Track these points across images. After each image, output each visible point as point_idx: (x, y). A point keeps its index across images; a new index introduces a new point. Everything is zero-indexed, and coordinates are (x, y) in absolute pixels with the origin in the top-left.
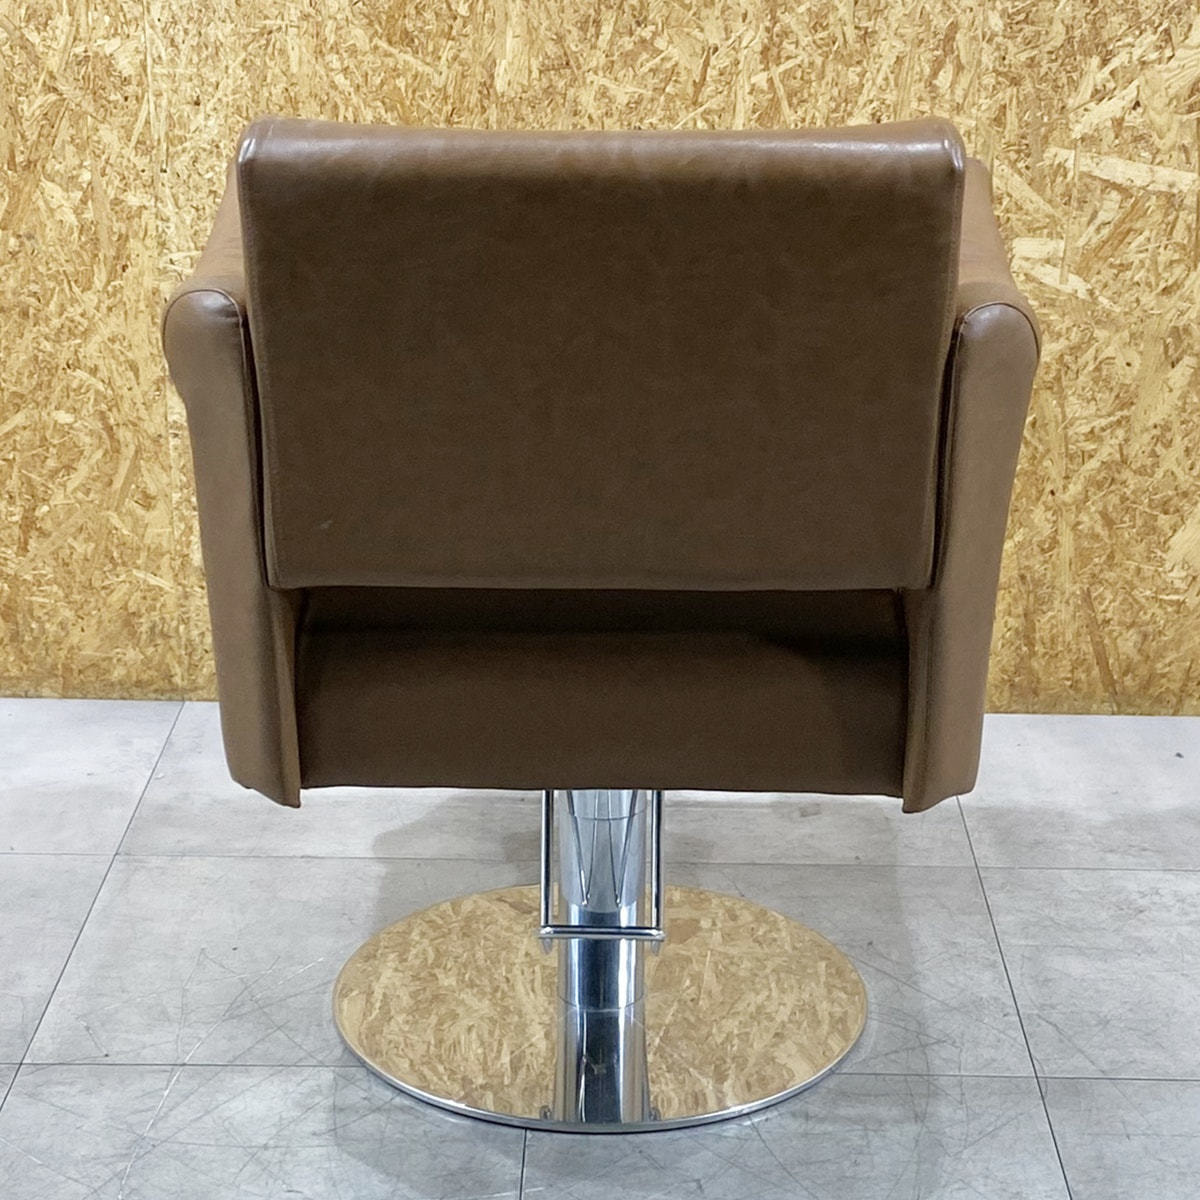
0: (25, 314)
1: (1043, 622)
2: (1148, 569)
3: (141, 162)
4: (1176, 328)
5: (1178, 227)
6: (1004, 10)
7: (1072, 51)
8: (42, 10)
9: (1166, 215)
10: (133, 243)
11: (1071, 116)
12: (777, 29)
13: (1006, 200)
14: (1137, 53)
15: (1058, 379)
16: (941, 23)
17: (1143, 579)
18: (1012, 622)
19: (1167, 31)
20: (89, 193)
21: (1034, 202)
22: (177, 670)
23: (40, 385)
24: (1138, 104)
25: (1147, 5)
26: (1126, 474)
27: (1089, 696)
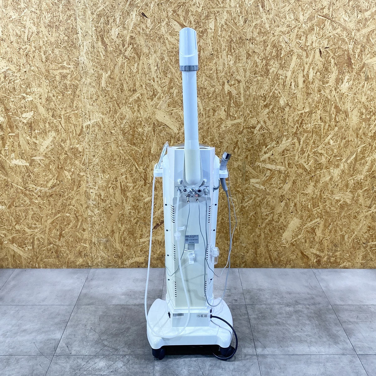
0: (60, 195)
1: (259, 251)
2: (279, 240)
3: (83, 167)
4: (282, 195)
5: (282, 176)
6: (247, 138)
7: (260, 145)
8: (64, 139)
9: (279, 174)
10: (81, 182)
11: (260, 157)
12: (204, 141)
13: (248, 172)
14: (272, 145)
15: (260, 205)
16: (235, 140)
17: (278, 242)
18: (252, 250)
19: (278, 141)
20: (73, 173)
21: (254, 172)
22: (90, 262)
23: (63, 209)
24: (273, 154)
25: (274, 137)
26: (273, 222)
27: (268, 265)
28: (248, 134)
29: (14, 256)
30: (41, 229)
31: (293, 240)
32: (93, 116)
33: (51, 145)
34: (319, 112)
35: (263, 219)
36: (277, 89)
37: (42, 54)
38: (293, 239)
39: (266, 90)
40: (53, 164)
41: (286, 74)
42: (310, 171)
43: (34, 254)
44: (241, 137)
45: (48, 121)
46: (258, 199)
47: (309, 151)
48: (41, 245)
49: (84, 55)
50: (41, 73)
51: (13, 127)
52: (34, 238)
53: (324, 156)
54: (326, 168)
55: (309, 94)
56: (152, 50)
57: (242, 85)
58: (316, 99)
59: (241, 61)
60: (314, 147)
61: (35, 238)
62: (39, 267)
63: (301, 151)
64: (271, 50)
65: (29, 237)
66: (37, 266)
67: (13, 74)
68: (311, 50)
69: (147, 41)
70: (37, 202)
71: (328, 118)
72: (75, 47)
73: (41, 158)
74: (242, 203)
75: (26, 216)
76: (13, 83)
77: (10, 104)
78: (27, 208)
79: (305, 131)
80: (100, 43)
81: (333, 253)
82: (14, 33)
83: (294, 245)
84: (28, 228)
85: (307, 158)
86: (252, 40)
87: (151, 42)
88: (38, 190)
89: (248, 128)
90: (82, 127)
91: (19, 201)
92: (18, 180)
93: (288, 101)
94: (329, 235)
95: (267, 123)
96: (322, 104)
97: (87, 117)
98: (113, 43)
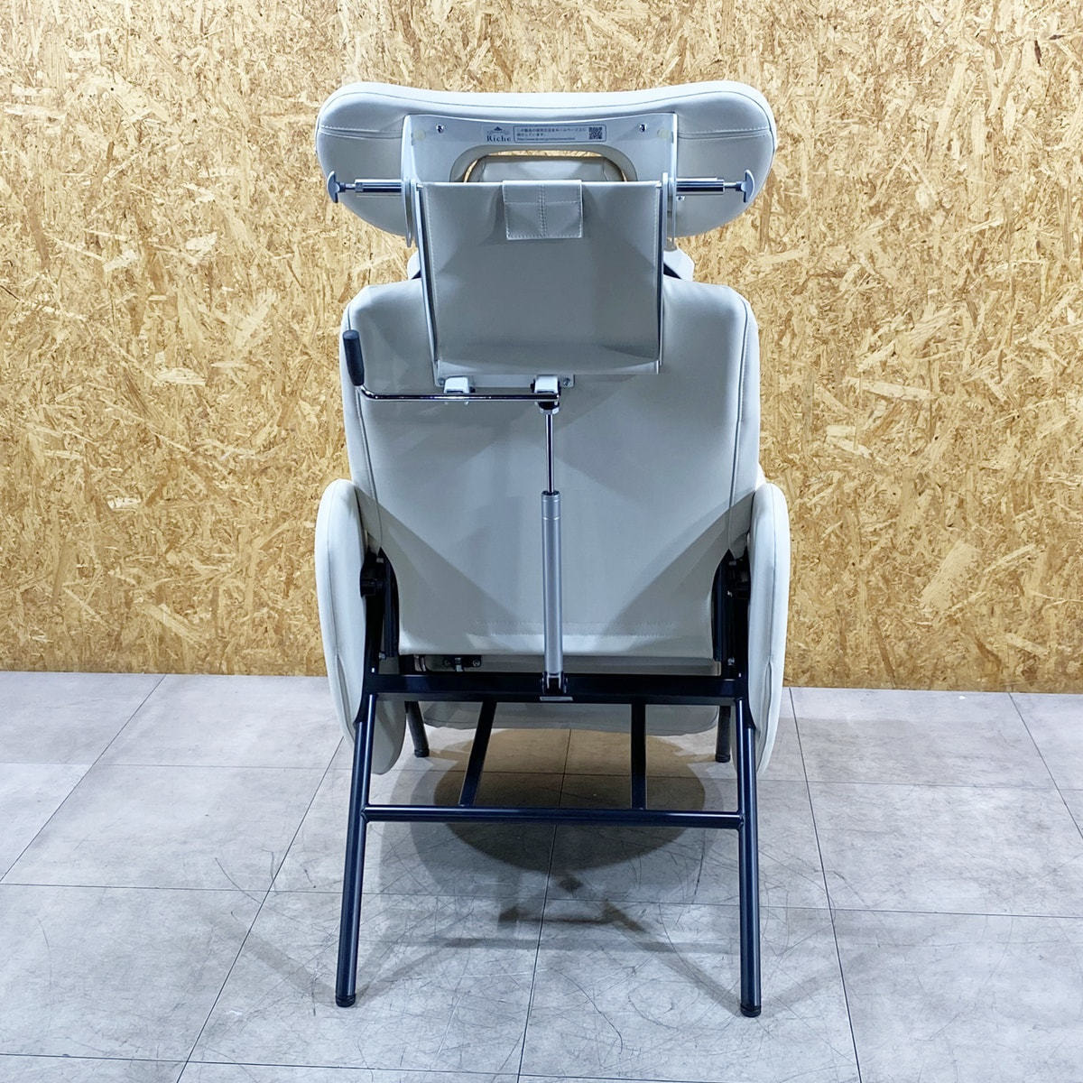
0: (289, 470)
1: (850, 636)
2: (910, 607)
4: (921, 474)
5: (921, 418)
6: (818, 305)
7: (857, 326)
8: (300, 313)
9: (912, 413)
11: (857, 360)
13: (822, 406)
14: (893, 326)
15: (855, 502)
16: (783, 312)
17: (907, 613)
18: (832, 636)
19: (910, 315)
20: (324, 407)
21: (838, 406)
23: (296, 508)
24: (894, 353)
25: (898, 300)
26: (896, 554)
27: (879, 679)
28: (821, 294)
29: (162, 640)
30: (236, 563)
31: (954, 609)
32: (379, 245)
33: (265, 329)
34: (1033, 227)
35: (863, 544)
36: (909, 160)
37: (241, 70)
38: (954, 605)
39: (875, 164)
40: (269, 383)
41: (934, 115)
42: (1006, 402)
43: (217, 633)
44: (800, 301)
45: (256, 262)
46: (849, 486)
47: (1003, 343)
48: (236, 608)
49: (356, 72)
50: (237, 125)
51: (162, 276)
52: (216, 589)
53: (1049, 357)
54: (1055, 393)
55: (1003, 173)
56: (547, 55)
57: (806, 151)
58: (1025, 187)
59: (801, 81)
60: (1020, 331)
61: (221, 591)
62: (231, 672)
63: (979, 342)
64: (890, 47)
65: (204, 586)
66: (224, 668)
67: (162, 129)
68: (1010, 44)
69: (530, 28)
70: (225, 487)
71: (1060, 246)
72: (331, 50)
73: (238, 365)
74: (801, 496)
75: (195, 528)
76: (160, 154)
77: (154, 213)
78: (199, 504)
79: (992, 284)
80: (400, 37)
81: (1075, 648)
82: (166, 11)
83: (956, 623)
84: (202, 561)
85: (996, 362)
86: (834, 17)
87: (544, 30)
88: (227, 454)
89: (823, 276)
90: (350, 277)
91: (176, 485)
92: (175, 426)
93: (942, 194)
94: (1062, 595)
95: (880, 261)
96: (1042, 202)
97: (364, 248)
98: (437, 37)
